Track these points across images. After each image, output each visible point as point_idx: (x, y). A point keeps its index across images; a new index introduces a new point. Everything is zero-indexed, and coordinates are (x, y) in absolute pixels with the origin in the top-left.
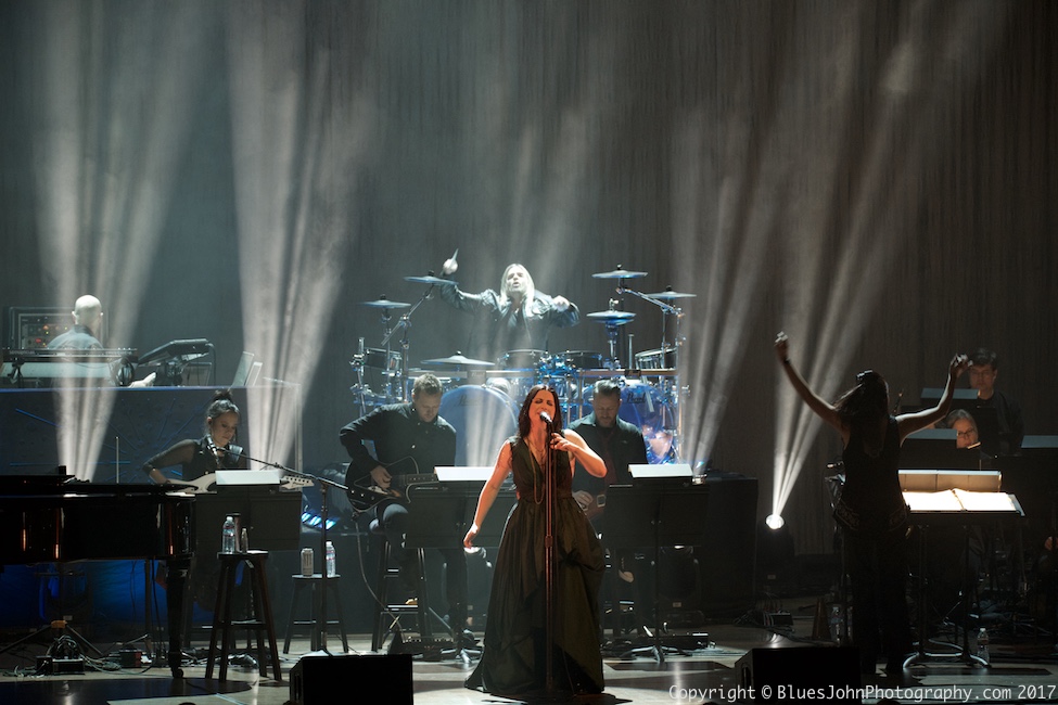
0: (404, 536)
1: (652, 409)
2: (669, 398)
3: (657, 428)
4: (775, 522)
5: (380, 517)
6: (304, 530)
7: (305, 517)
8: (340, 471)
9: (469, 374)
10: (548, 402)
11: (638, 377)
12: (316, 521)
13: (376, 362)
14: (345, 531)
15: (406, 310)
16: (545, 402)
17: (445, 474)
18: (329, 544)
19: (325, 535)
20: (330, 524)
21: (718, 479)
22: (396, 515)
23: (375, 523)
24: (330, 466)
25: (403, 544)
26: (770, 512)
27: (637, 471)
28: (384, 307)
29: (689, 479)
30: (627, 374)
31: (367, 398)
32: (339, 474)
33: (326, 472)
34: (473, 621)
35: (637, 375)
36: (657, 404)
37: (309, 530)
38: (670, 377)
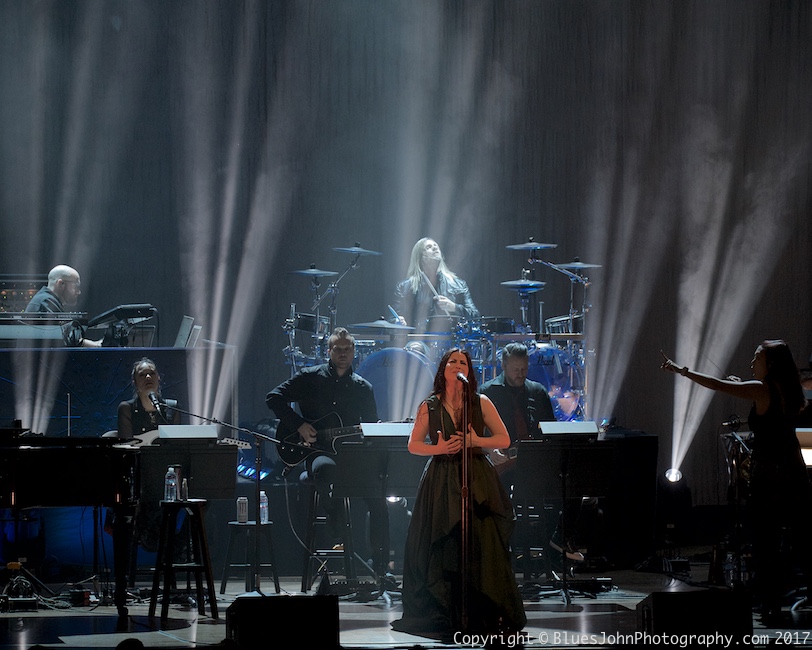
0: (331, 486)
1: (560, 371)
2: (577, 360)
3: (565, 388)
4: (673, 475)
5: (309, 468)
6: (240, 480)
7: (241, 468)
8: (272, 425)
9: (392, 337)
10: (462, 362)
11: (547, 342)
12: (250, 472)
13: (307, 325)
14: (278, 482)
15: (335, 278)
16: (459, 362)
17: (369, 429)
18: (262, 493)
19: (259, 484)
20: (263, 476)
21: (621, 436)
22: (324, 467)
23: (304, 474)
24: (263, 422)
25: (330, 494)
26: (669, 466)
27: (547, 428)
28: (314, 275)
29: (595, 435)
30: (538, 339)
31: (298, 359)
32: (272, 429)
33: (260, 427)
34: (395, 565)
35: (547, 338)
36: (565, 366)
37: (244, 480)
38: (577, 341)
